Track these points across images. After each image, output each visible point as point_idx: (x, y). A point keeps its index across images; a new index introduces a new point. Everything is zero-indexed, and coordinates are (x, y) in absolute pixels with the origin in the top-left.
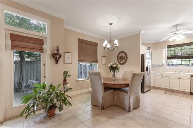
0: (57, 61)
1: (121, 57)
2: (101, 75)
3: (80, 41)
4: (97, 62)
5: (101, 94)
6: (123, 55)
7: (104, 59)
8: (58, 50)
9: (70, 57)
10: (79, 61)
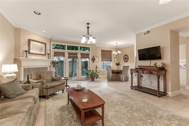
0: (93, 62)
1: (125, 58)
2: (111, 67)
3: (102, 51)
4: (111, 61)
5: (111, 74)
6: (127, 57)
7: (116, 59)
8: (94, 57)
9: (98, 59)
10: (102, 61)
